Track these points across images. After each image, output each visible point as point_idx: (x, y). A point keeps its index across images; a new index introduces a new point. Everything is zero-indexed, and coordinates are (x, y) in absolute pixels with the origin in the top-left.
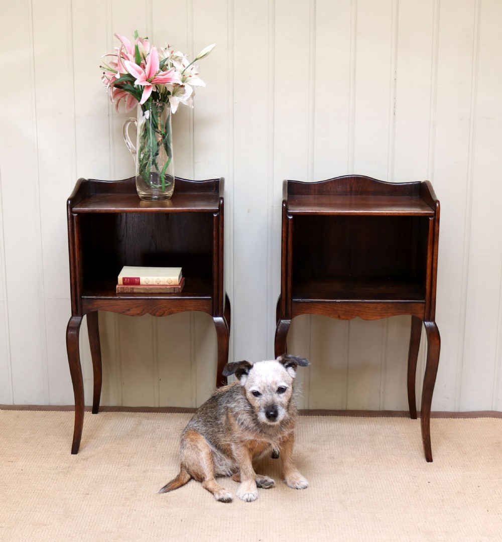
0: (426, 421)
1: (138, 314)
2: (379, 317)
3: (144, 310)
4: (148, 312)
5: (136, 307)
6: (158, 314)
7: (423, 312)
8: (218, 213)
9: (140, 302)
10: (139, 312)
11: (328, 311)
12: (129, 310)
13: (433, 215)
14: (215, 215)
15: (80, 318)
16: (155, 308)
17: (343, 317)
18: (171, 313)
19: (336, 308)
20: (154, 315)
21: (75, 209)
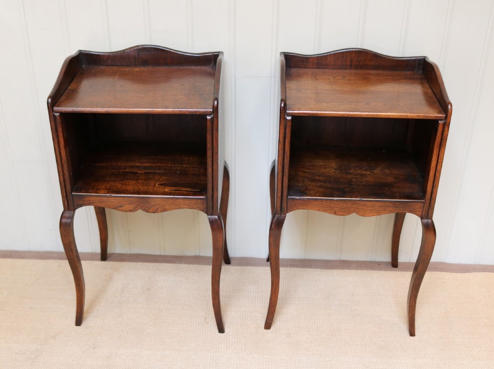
0: (413, 303)
1: (131, 211)
2: (376, 214)
3: (136, 207)
4: (141, 209)
5: (129, 204)
6: (151, 210)
7: (421, 210)
8: (212, 116)
9: (132, 199)
10: (132, 209)
11: (325, 207)
12: (121, 207)
13: (443, 118)
14: (209, 118)
15: (72, 212)
16: (147, 205)
17: (340, 213)
18: (165, 210)
19: (333, 205)
20: (147, 211)
21: (56, 108)
